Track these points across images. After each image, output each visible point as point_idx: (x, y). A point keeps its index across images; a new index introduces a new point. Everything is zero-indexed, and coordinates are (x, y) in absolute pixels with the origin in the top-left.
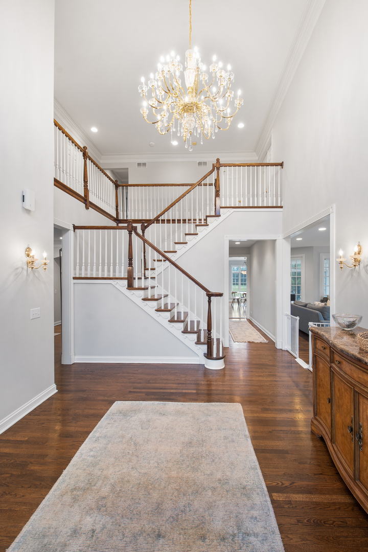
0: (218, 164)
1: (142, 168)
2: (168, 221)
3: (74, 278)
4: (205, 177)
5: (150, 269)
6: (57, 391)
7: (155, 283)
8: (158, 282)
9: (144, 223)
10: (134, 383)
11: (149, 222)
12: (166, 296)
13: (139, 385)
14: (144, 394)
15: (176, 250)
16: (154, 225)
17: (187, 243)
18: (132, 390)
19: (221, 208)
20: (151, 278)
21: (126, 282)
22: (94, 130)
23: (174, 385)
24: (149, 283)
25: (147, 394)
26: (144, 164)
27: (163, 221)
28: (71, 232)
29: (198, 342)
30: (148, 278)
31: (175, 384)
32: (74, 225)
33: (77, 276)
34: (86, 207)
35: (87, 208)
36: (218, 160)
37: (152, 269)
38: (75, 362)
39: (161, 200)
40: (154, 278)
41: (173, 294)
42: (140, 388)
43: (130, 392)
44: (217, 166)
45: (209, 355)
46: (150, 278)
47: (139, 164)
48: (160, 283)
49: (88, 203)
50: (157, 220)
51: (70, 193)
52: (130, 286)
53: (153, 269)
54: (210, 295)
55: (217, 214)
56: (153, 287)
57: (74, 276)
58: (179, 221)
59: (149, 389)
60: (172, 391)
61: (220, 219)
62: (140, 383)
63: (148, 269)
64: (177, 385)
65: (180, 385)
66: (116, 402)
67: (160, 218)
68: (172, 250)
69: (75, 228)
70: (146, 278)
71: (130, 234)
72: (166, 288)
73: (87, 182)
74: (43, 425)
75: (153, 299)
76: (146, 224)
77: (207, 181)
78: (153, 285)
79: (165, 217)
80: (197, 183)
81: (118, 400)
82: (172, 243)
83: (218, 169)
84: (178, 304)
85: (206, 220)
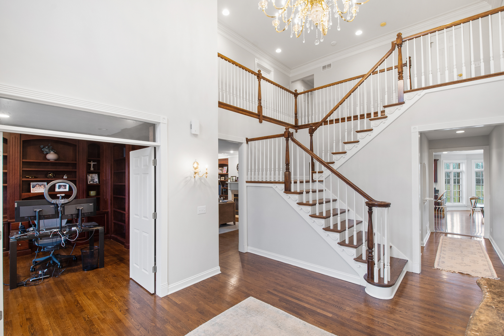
0: (399, 40)
1: (327, 69)
2: (337, 121)
3: (247, 182)
4: (382, 61)
5: (317, 172)
6: (221, 272)
7: (323, 186)
8: (326, 186)
9: (312, 126)
10: (278, 284)
11: (318, 125)
12: (335, 200)
13: (281, 288)
14: (278, 299)
15: (345, 150)
16: (323, 127)
17: (358, 142)
18: (271, 291)
19: (405, 92)
20: (319, 181)
21: (283, 186)
22: (279, 51)
23: (313, 300)
24: (317, 186)
25: (281, 300)
26: (329, 66)
27: (331, 122)
28: (245, 145)
29: (359, 259)
30: (316, 181)
31: (315, 299)
32: (247, 139)
33: (249, 180)
34: (259, 121)
35: (261, 122)
36: (399, 36)
37: (319, 172)
38: (248, 251)
39: (326, 102)
40: (322, 181)
41: (343, 199)
42: (279, 292)
43: (269, 292)
44: (399, 43)
45: (369, 277)
46: (317, 181)
47: (324, 67)
48: (328, 186)
49: (261, 117)
50: (325, 122)
51: (243, 112)
52: (288, 190)
53: (321, 172)
54: (371, 204)
55: (401, 101)
56: (321, 191)
57: (247, 180)
58: (349, 119)
59: (287, 295)
60: (306, 305)
61: (403, 108)
62: (282, 286)
63: (316, 173)
64: (315, 301)
65: (320, 302)
66: (251, 297)
67: (328, 119)
68: (341, 151)
69: (248, 140)
70: (313, 181)
71: (287, 140)
72: (335, 192)
73: (261, 99)
74: (195, 297)
75: (307, 204)
76: (314, 128)
77: (385, 66)
78: (321, 189)
79: (333, 117)
80: (371, 70)
81: (252, 296)
82: (341, 144)
83: (400, 46)
84: (349, 210)
85: (383, 112)
